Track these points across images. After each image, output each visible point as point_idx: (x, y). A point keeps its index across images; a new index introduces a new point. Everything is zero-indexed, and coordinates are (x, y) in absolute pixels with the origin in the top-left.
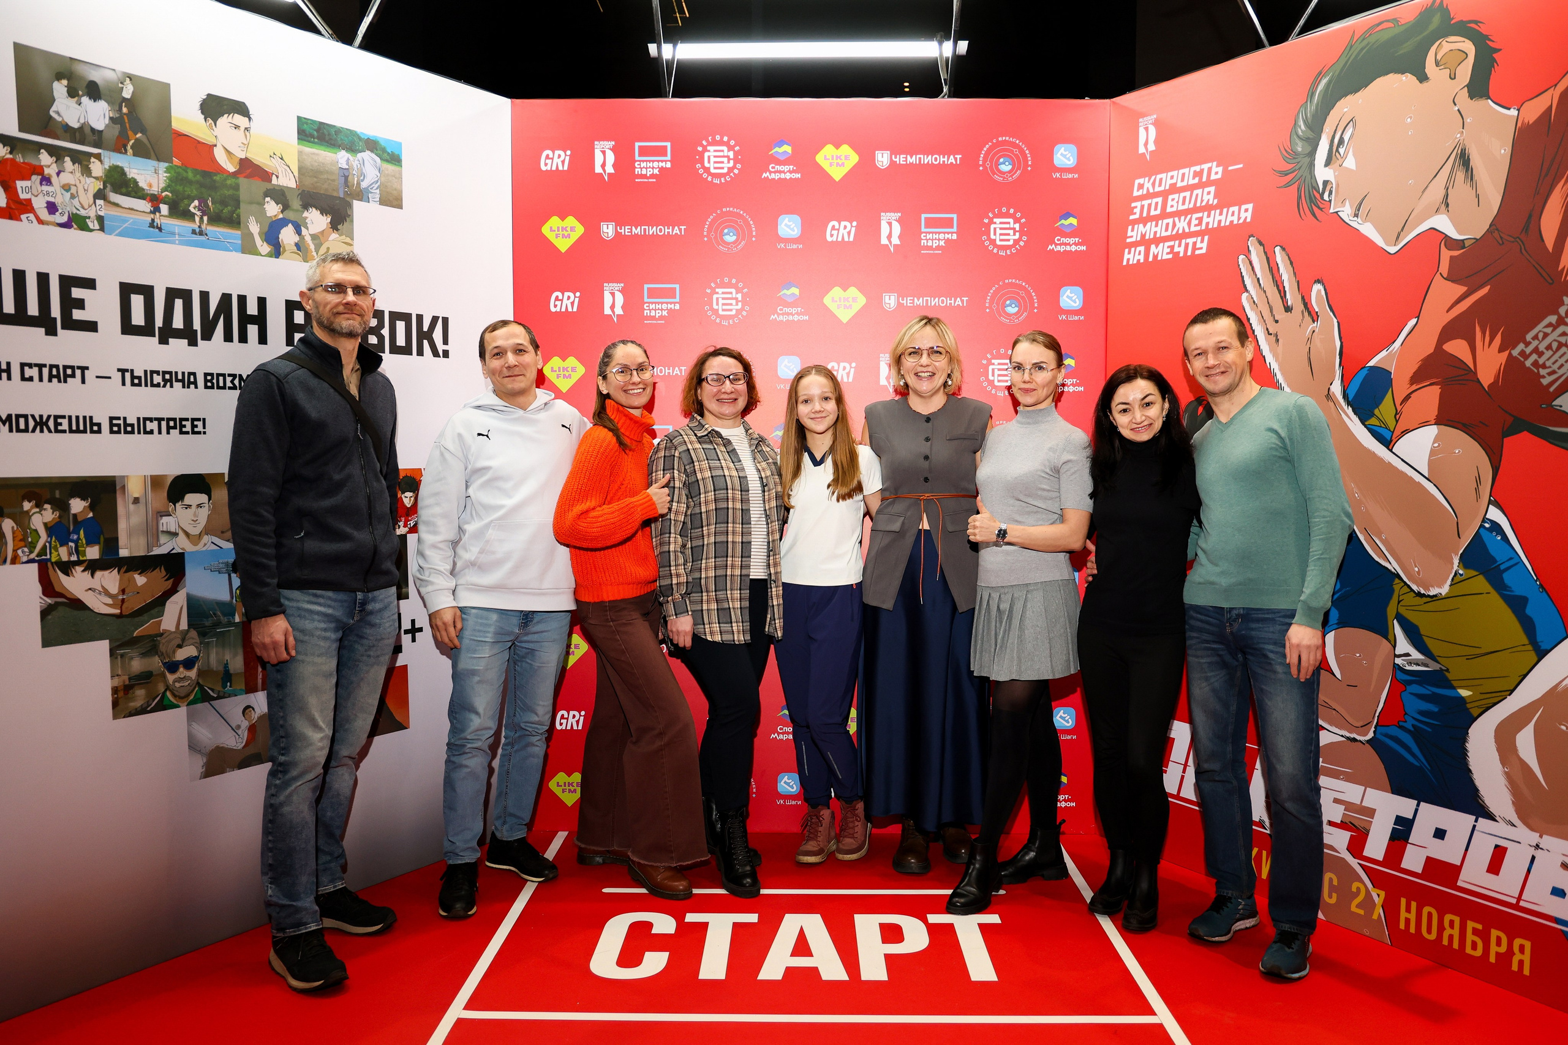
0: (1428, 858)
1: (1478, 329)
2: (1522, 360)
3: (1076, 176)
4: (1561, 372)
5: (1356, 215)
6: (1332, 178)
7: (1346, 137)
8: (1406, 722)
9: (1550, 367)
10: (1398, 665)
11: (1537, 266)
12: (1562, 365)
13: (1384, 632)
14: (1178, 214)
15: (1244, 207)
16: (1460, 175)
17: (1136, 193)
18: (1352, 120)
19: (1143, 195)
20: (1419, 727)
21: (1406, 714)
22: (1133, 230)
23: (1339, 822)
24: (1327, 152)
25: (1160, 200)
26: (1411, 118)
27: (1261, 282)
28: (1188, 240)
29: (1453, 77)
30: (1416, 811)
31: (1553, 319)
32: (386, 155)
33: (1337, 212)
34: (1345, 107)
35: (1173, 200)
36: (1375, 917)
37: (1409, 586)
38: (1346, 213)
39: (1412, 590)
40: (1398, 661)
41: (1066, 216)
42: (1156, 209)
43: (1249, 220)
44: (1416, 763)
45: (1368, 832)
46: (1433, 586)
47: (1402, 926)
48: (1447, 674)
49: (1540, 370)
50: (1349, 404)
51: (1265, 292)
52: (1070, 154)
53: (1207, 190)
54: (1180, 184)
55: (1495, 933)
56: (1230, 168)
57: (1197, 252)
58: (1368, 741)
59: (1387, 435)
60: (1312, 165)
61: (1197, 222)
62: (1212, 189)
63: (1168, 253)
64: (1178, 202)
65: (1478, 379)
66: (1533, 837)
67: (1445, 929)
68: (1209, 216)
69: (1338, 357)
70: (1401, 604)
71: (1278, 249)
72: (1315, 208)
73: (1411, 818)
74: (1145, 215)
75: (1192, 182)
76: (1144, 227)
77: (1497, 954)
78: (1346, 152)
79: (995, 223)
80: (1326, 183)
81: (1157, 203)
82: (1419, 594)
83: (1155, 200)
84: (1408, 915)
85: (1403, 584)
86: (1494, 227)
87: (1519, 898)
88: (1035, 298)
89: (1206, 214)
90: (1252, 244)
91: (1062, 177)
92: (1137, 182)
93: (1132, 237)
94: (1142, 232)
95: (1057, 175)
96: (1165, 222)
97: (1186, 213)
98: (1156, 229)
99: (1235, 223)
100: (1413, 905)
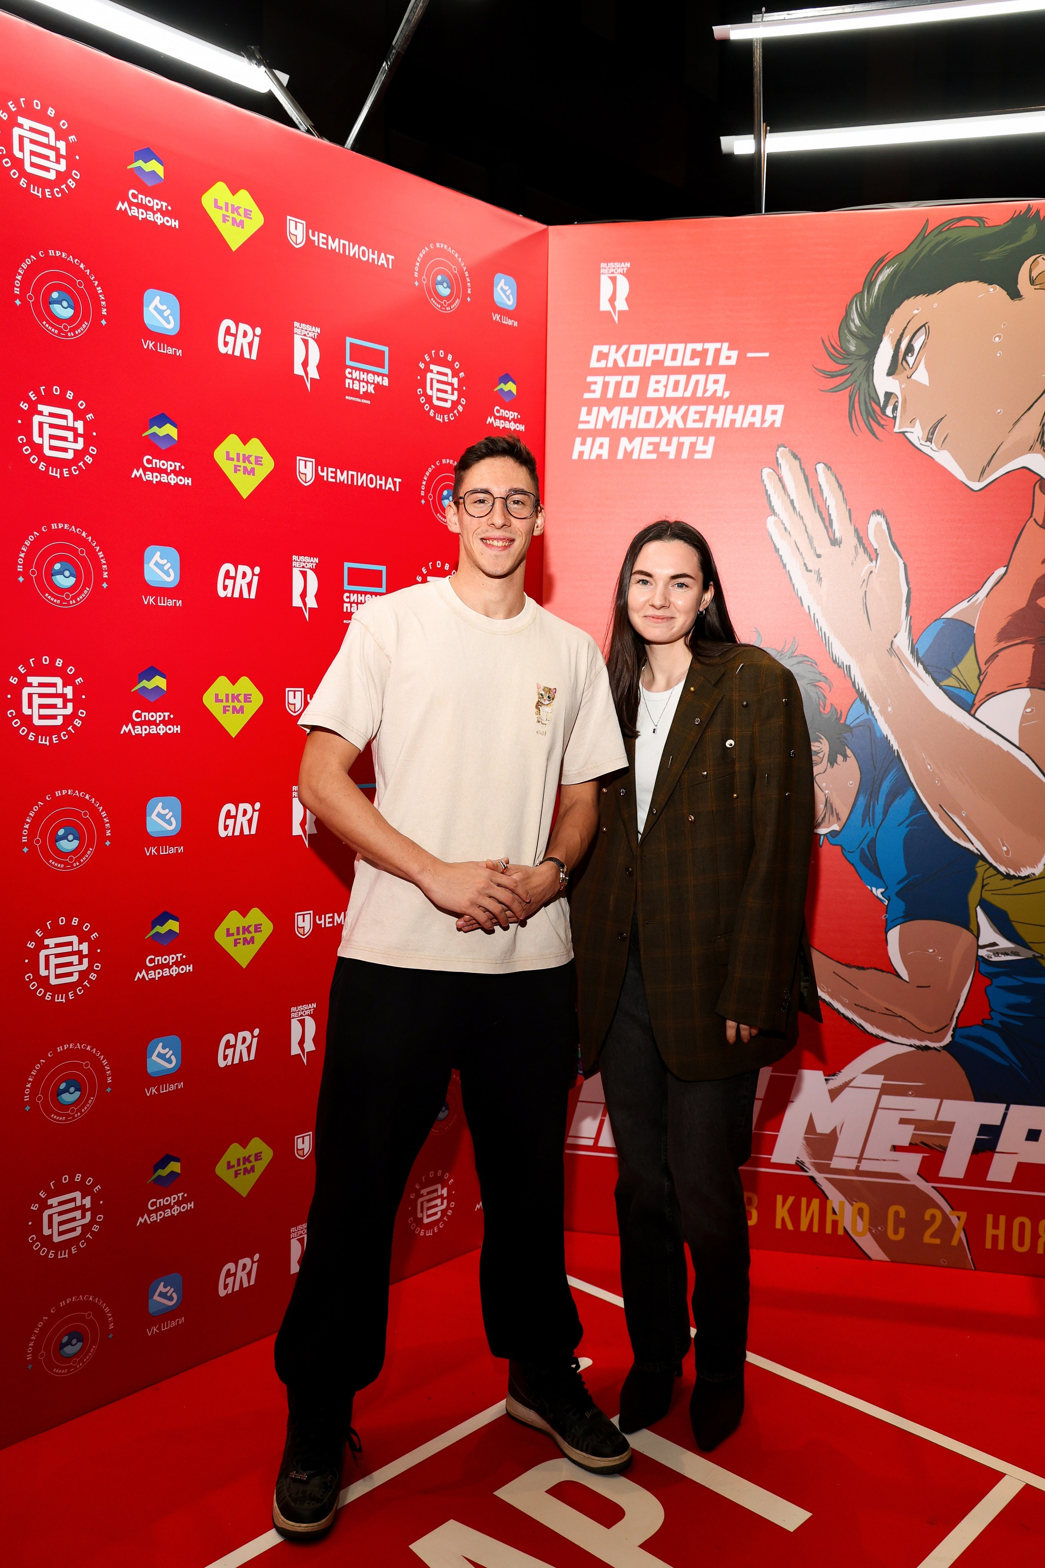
0: (1020, 1165)
3: (516, 324)
6: (898, 392)
7: (917, 345)
8: (992, 1019)
10: (982, 957)
13: (965, 921)
14: (668, 402)
15: (770, 408)
17: (594, 364)
18: (924, 325)
19: (606, 369)
21: (992, 1010)
22: (589, 413)
23: (907, 1144)
24: (890, 358)
25: (636, 379)
26: (1000, 337)
27: (796, 505)
28: (682, 439)
30: (1005, 1115)
33: (903, 433)
35: (658, 382)
36: (955, 1242)
37: (995, 868)
38: (916, 434)
40: (982, 953)
41: (506, 379)
42: (629, 388)
43: (778, 424)
44: (1004, 1062)
46: (1024, 866)
47: (988, 1245)
48: (1040, 960)
50: (919, 660)
51: (802, 518)
53: (712, 377)
54: (668, 363)
56: (749, 355)
57: (697, 456)
58: (944, 1048)
60: (869, 372)
61: (697, 417)
62: (722, 378)
63: (648, 452)
64: (666, 386)
67: (1040, 1237)
70: (986, 888)
71: (820, 467)
73: (998, 1123)
74: (610, 395)
75: (688, 363)
76: (610, 411)
80: (888, 395)
81: (630, 384)
82: (1008, 876)
83: (627, 379)
84: (995, 1232)
85: (988, 866)
89: (711, 408)
91: (503, 322)
92: (596, 349)
93: (588, 422)
94: (605, 418)
95: (496, 317)
96: (645, 409)
97: (679, 402)
98: (629, 417)
99: (758, 425)
100: (1002, 1219)
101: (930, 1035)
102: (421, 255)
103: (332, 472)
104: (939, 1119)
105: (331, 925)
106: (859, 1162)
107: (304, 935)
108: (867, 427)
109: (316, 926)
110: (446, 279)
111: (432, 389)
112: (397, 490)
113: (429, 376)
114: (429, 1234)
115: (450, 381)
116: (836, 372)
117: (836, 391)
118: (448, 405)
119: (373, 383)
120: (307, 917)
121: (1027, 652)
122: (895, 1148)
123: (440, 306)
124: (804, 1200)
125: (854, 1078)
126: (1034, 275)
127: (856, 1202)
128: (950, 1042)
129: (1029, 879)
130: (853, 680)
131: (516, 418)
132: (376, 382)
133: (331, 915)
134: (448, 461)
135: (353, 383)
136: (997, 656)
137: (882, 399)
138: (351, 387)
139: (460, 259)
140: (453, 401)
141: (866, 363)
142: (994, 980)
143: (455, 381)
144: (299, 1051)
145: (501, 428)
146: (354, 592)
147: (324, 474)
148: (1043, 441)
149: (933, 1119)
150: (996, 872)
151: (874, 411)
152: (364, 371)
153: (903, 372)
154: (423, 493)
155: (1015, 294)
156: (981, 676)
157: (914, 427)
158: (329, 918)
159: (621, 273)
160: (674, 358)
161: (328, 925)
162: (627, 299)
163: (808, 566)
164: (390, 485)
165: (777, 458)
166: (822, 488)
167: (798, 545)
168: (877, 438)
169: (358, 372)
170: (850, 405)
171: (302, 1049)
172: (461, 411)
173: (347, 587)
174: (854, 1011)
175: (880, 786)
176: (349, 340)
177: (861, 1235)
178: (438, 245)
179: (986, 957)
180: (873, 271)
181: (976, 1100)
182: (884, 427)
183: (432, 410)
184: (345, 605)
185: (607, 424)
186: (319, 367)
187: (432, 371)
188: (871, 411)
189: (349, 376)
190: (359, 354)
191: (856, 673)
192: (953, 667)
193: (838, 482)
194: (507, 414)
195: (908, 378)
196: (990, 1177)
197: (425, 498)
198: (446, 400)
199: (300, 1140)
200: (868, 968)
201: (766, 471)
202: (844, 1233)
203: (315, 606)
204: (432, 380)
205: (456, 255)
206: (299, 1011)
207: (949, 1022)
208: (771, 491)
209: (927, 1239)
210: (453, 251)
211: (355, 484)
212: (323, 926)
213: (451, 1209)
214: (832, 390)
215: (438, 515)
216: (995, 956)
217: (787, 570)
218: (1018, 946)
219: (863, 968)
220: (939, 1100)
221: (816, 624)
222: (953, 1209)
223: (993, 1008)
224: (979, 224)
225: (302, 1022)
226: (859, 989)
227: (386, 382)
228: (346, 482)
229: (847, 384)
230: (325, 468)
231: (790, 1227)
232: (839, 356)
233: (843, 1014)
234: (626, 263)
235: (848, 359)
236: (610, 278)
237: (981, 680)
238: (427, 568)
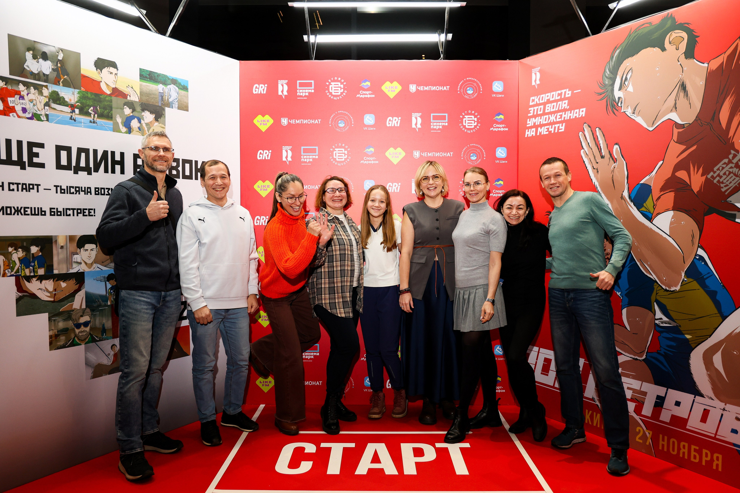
0: (672, 415)
1: (691, 165)
2: (712, 180)
3: (503, 96)
4: (730, 185)
5: (634, 113)
7: (628, 77)
8: (661, 350)
9: (725, 183)
11: (718, 136)
12: (731, 182)
14: (551, 113)
15: (581, 110)
16: (682, 94)
17: (531, 104)
18: (631, 69)
19: (534, 104)
21: (661, 347)
22: (530, 121)
23: (630, 398)
24: (619, 84)
25: (542, 107)
26: (658, 68)
27: (590, 144)
28: (556, 125)
30: (666, 393)
31: (726, 161)
32: (181, 86)
34: (628, 63)
35: (548, 107)
36: (647, 444)
37: (661, 286)
38: (629, 112)
39: (663, 288)
40: (657, 322)
42: (540, 111)
43: (584, 116)
47: (660, 448)
48: (679, 327)
49: (721, 184)
50: (632, 201)
51: (592, 149)
52: (500, 86)
53: (564, 102)
54: (551, 99)
55: (704, 451)
56: (575, 92)
57: (560, 131)
58: (643, 360)
60: (612, 90)
61: (560, 117)
62: (566, 101)
63: (546, 132)
66: (722, 405)
67: (681, 449)
68: (565, 114)
69: (626, 179)
70: (657, 295)
71: (597, 129)
74: (535, 114)
75: (557, 98)
76: (535, 119)
77: (706, 461)
78: (629, 84)
79: (465, 118)
80: (619, 98)
81: (541, 108)
82: (666, 290)
83: (540, 107)
84: (663, 443)
87: (716, 434)
88: (484, 152)
89: (564, 113)
90: (586, 127)
91: (496, 96)
92: (531, 98)
93: (530, 124)
94: (534, 122)
95: (494, 95)
96: (545, 117)
97: (554, 113)
98: (540, 120)
99: (577, 117)
100: (666, 438)
103: (426, 153)
112: (452, 156)
124: (595, 413)
126: (671, 40)
147: (423, 154)
156: (654, 206)
164: (449, 154)
168: (616, 115)
181: (656, 384)
193: (603, 134)
197: (463, 157)
208: (582, 141)
211: (435, 155)
228: (432, 155)
231: (590, 423)
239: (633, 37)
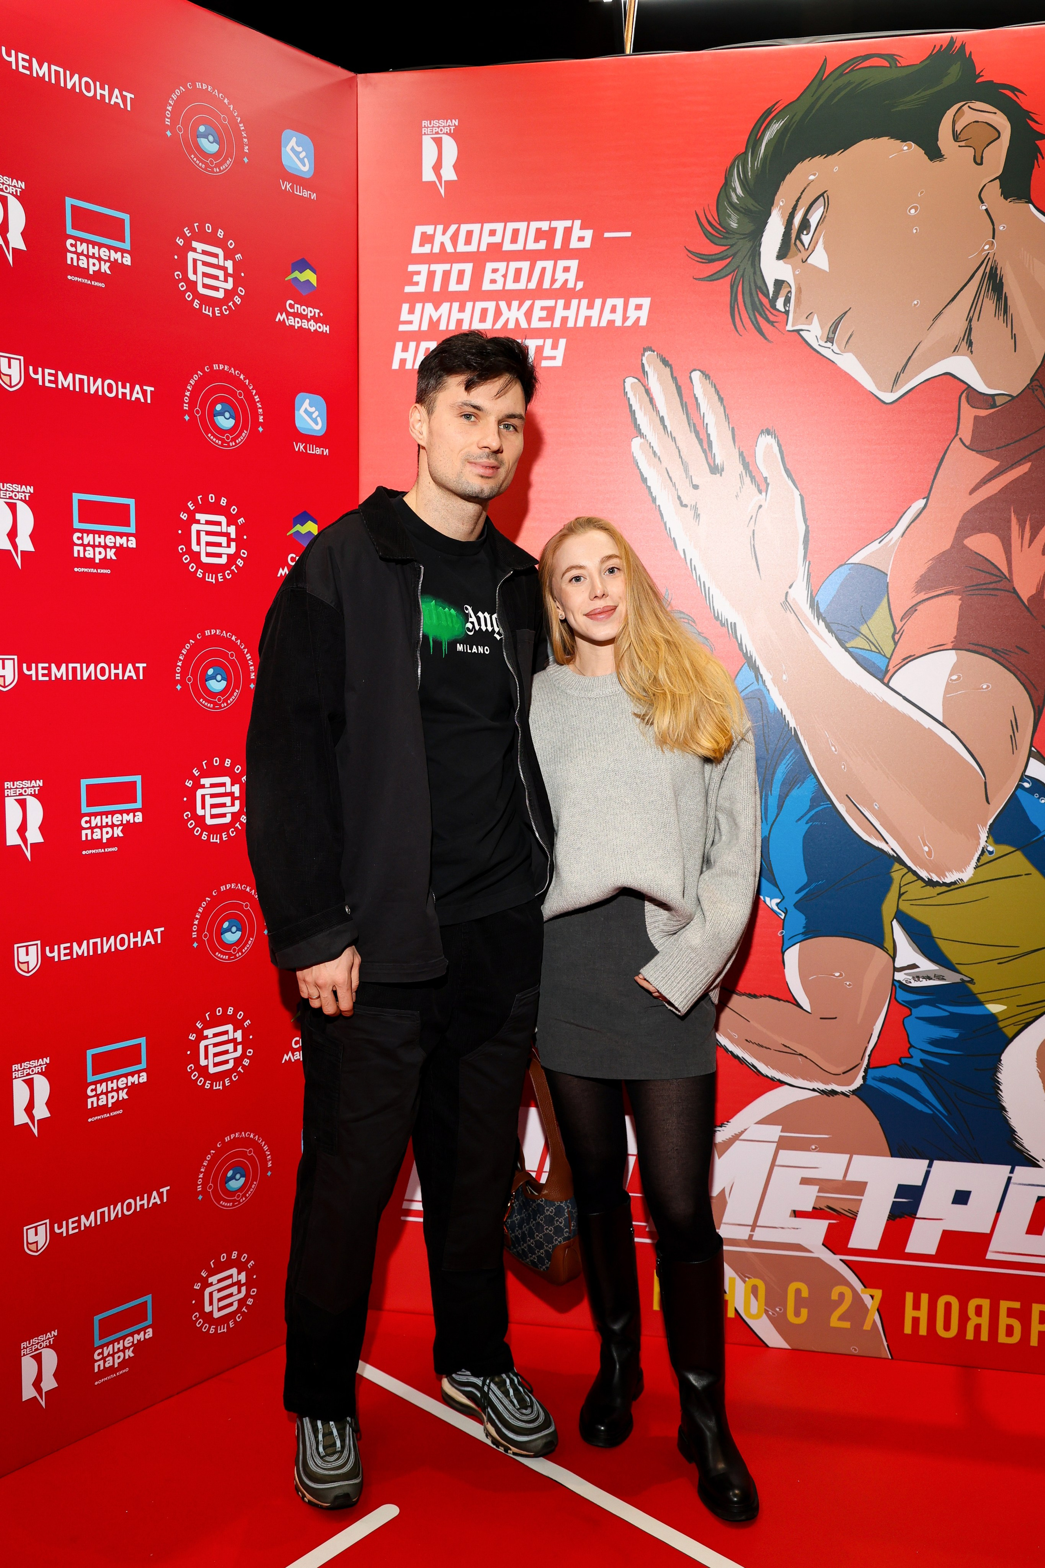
0: (944, 1233)
3: (314, 196)
7: (814, 219)
8: (912, 1057)
10: (899, 982)
14: (507, 296)
15: (633, 302)
16: (989, 305)
17: (416, 249)
18: (822, 195)
19: (431, 254)
20: (927, 1060)
21: (912, 1046)
22: (411, 311)
23: (809, 1209)
25: (468, 267)
26: (916, 208)
27: (667, 423)
29: (979, 162)
30: (927, 1174)
33: (798, 331)
35: (495, 271)
36: (867, 1326)
37: (915, 873)
38: (814, 333)
39: (920, 878)
40: (899, 976)
41: (302, 266)
42: (460, 281)
43: (643, 322)
45: (855, 1215)
46: (950, 871)
47: (908, 1330)
48: (969, 985)
50: (819, 616)
53: (561, 264)
54: (507, 246)
55: (1036, 1308)
56: (607, 235)
57: (545, 363)
58: (854, 1092)
59: (881, 663)
60: (755, 255)
61: (544, 314)
62: (574, 264)
64: (505, 276)
65: (1014, 588)
67: (969, 1319)
68: (567, 306)
69: (801, 547)
70: (903, 897)
71: (696, 376)
72: (760, 319)
73: (920, 1183)
74: (437, 287)
75: (531, 246)
76: (436, 309)
77: (1040, 1333)
78: (813, 243)
80: (779, 284)
81: (461, 273)
82: (930, 883)
83: (457, 267)
84: (916, 1314)
85: (906, 870)
86: (1036, 383)
88: (259, 405)
89: (561, 303)
90: (649, 360)
91: (295, 193)
92: (419, 230)
93: (411, 322)
94: (430, 316)
95: (286, 186)
96: (480, 305)
97: (521, 296)
98: (461, 316)
99: (618, 323)
100: (925, 1298)
101: (835, 1076)
102: (174, 97)
103: (50, 374)
104: (848, 1178)
105: (69, 957)
106: (753, 1230)
107: (28, 972)
108: (752, 322)
109: (46, 961)
110: (213, 131)
111: (195, 272)
112: (149, 401)
113: (191, 255)
114: (222, 1331)
115: (221, 264)
116: (715, 254)
117: (713, 280)
118: (220, 295)
119: (109, 261)
120: (32, 950)
121: (952, 604)
122: (796, 1214)
123: (203, 166)
125: (746, 1130)
126: (958, 128)
127: (749, 1278)
128: (861, 1085)
129: (956, 886)
130: (739, 642)
131: (317, 316)
132: (112, 259)
133: (68, 945)
134: (221, 367)
135: (78, 259)
136: (916, 610)
137: (771, 289)
138: (75, 264)
139: (232, 107)
140: (226, 290)
141: (751, 243)
142: (914, 1010)
143: (229, 264)
144: (25, 1119)
145: (296, 328)
146: (88, 532)
147: (39, 377)
148: (971, 340)
149: (840, 1177)
150: (915, 878)
151: (761, 303)
152: (94, 244)
153: (797, 255)
154: (186, 407)
155: (934, 153)
156: (896, 635)
157: (810, 323)
158: (65, 948)
159: (447, 133)
160: (514, 240)
161: (63, 958)
162: (455, 167)
163: (682, 499)
164: (137, 394)
165: (643, 365)
166: (699, 402)
167: (670, 473)
168: (766, 339)
169: (85, 245)
170: (731, 296)
171: (31, 1117)
172: (239, 303)
173: (77, 525)
174: (744, 1049)
175: (774, 773)
176: (69, 202)
177: (757, 1317)
178: (199, 85)
179: (904, 982)
180: (758, 126)
181: (893, 1155)
182: (775, 324)
183: (196, 301)
184: (76, 548)
185: (434, 324)
186: (25, 235)
187: (195, 250)
188: (758, 303)
189: (73, 249)
190: (83, 220)
191: (742, 631)
192: (862, 624)
193: (718, 394)
194: (304, 310)
195: (803, 262)
196: (910, 1248)
197: (190, 412)
198: (216, 289)
199: (32, 1232)
200: (761, 996)
201: (630, 381)
202: (735, 1315)
203: (30, 548)
204: (195, 261)
205: (226, 101)
206: (24, 1069)
207: (860, 1062)
208: (636, 407)
209: (834, 1322)
210: (221, 95)
211: (86, 391)
212: (56, 959)
213: (252, 1297)
214: (708, 279)
215: (209, 435)
216: (915, 980)
217: (657, 504)
218: (941, 967)
219: (755, 996)
220: (849, 1155)
221: (694, 572)
222: (865, 1287)
223: (913, 1045)
224: (890, 64)
225: (30, 1083)
226: (751, 1022)
227: (127, 260)
228: (71, 388)
229: (729, 269)
230: (40, 370)
232: (716, 234)
233: (731, 1052)
234: (453, 121)
235: (730, 238)
236: (432, 138)
237: (896, 640)
238: (195, 502)
239: (831, 90)
